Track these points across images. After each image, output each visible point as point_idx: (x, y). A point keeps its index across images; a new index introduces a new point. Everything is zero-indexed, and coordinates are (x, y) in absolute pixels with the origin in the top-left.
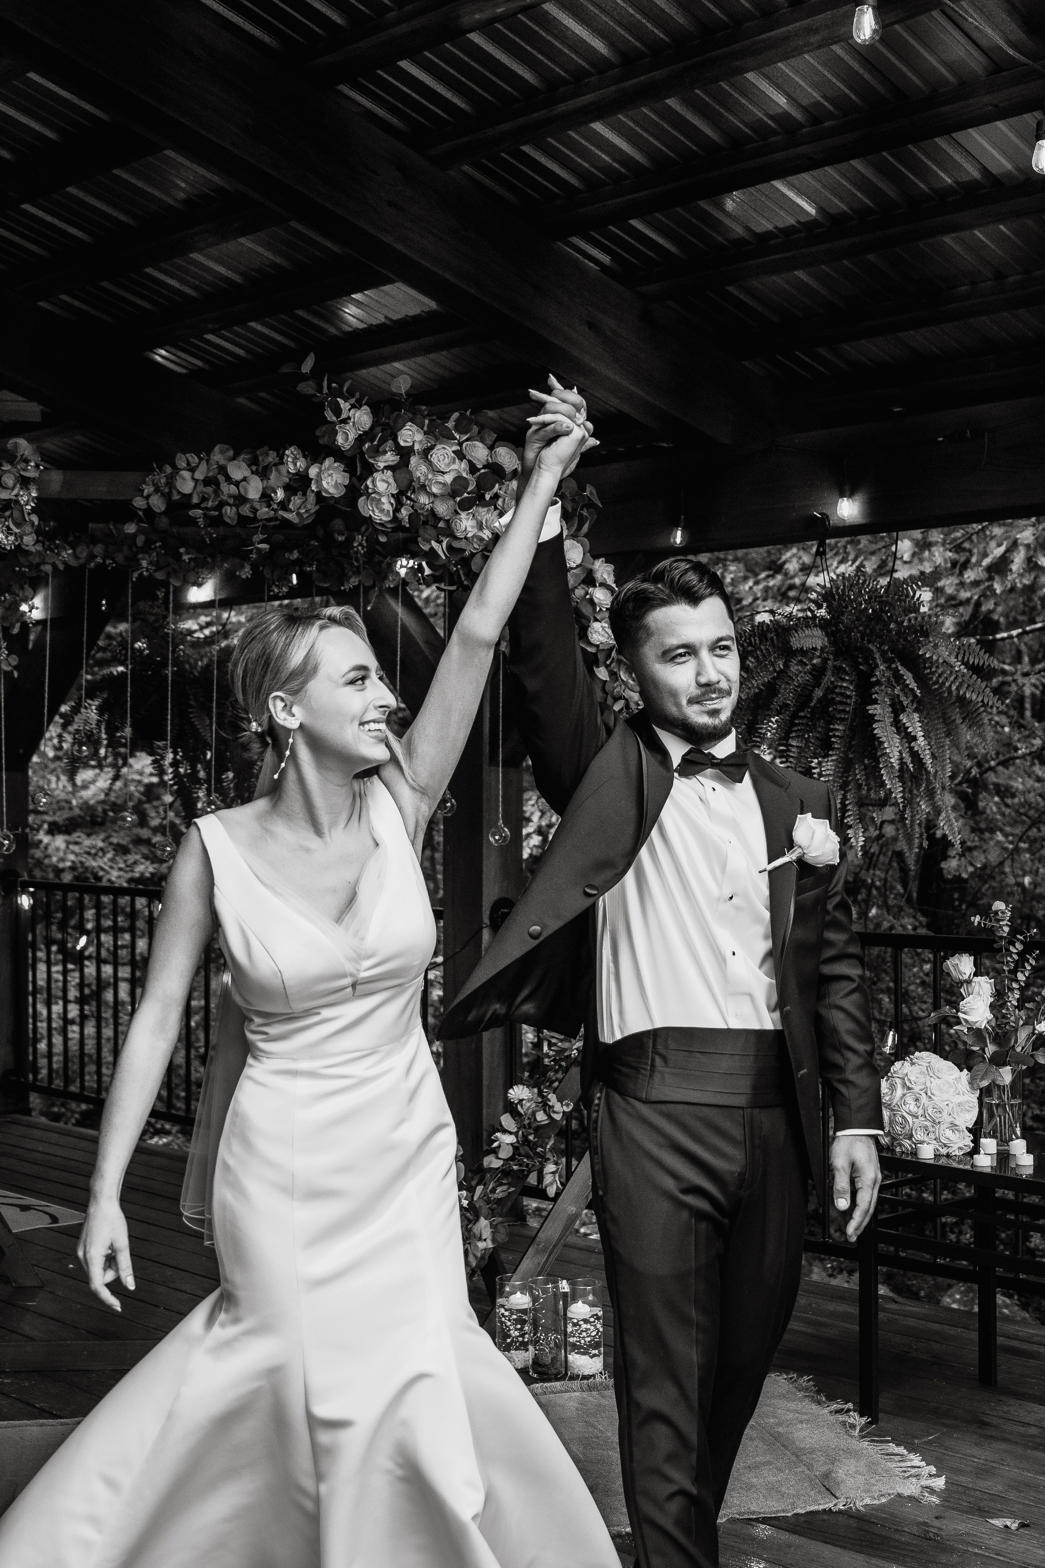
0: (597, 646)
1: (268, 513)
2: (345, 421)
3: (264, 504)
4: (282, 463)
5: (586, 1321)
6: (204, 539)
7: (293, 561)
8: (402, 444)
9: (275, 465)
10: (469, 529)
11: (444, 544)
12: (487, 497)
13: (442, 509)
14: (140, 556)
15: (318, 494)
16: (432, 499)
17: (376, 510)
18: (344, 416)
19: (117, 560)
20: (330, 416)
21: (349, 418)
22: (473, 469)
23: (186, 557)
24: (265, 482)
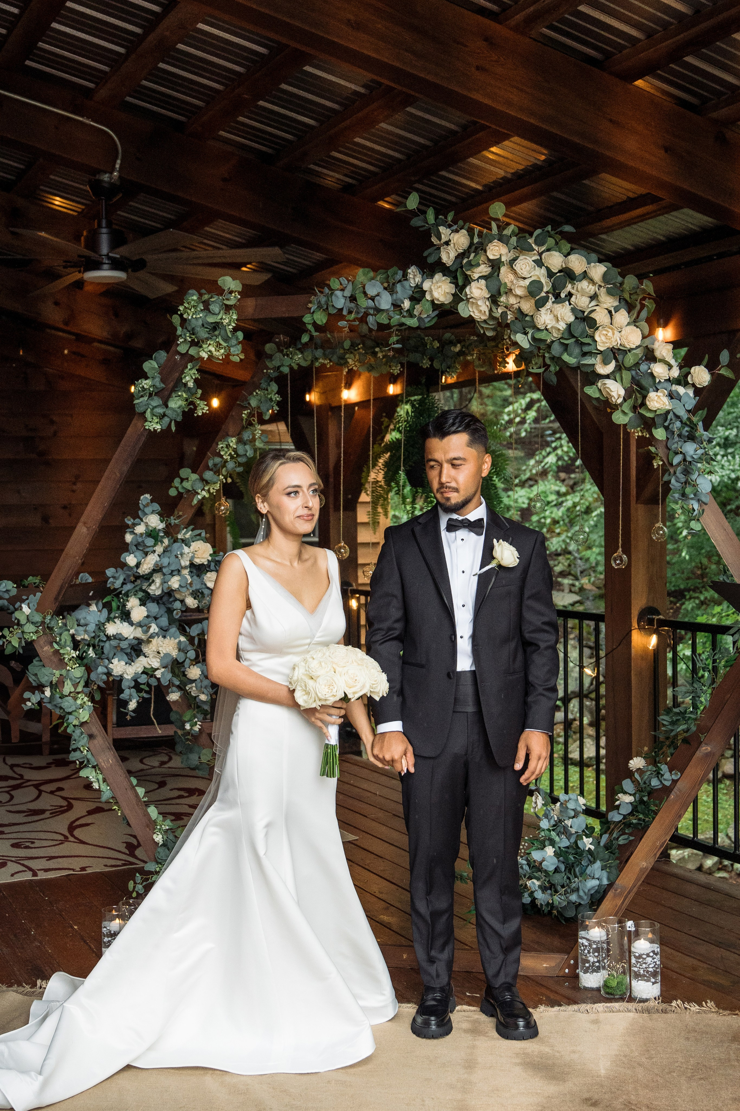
0: (656, 411)
1: (399, 319)
2: (447, 243)
3: (398, 312)
4: (406, 280)
5: (648, 955)
7: (457, 353)
8: (491, 257)
9: (400, 281)
10: (547, 322)
11: (530, 335)
12: (563, 295)
13: (527, 307)
14: (347, 356)
15: (432, 302)
16: (518, 300)
17: (476, 312)
18: (444, 239)
20: (434, 240)
21: (450, 241)
22: (550, 274)
23: (380, 355)
24: (395, 295)
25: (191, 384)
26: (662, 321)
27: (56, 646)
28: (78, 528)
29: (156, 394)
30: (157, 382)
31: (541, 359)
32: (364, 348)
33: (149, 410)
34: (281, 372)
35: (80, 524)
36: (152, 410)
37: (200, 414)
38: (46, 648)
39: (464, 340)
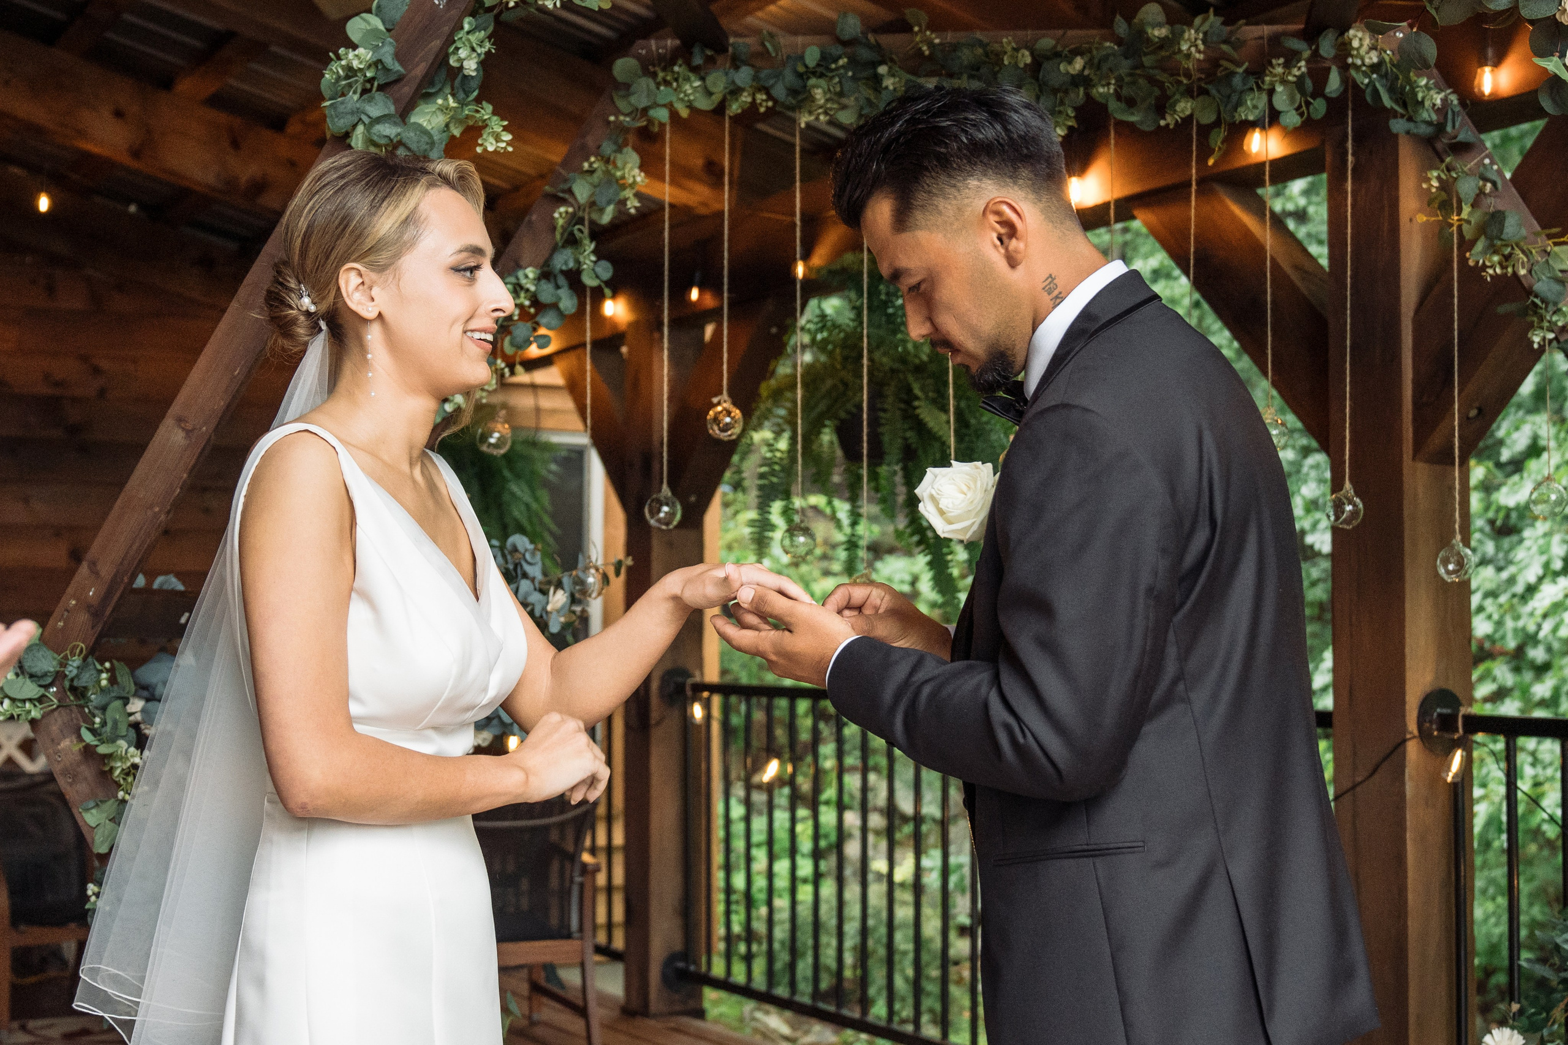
6: (920, 52)
14: (813, 81)
19: (774, 92)
23: (889, 83)
25: (471, 66)
26: (1490, 52)
27: (88, 737)
28: (162, 430)
29: (381, 88)
30: (387, 54)
31: (1264, 97)
32: (853, 62)
33: (360, 129)
34: (650, 121)
35: (168, 422)
36: (368, 127)
37: (491, 149)
38: (65, 744)
39: (1090, 51)
